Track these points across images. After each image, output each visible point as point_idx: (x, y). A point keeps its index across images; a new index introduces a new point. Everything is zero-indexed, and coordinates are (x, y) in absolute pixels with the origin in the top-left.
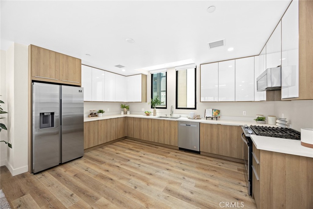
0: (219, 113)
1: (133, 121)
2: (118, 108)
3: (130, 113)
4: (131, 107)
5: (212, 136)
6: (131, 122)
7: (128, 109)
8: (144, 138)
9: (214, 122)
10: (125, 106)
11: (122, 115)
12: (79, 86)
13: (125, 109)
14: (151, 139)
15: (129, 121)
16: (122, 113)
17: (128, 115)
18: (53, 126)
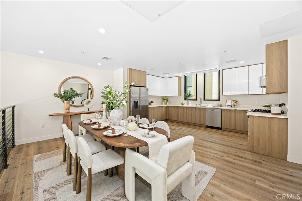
0: (236, 103)
1: (172, 109)
2: (160, 100)
3: (169, 104)
4: (169, 99)
5: (230, 118)
6: (171, 110)
7: (167, 100)
8: (181, 119)
9: (233, 108)
10: (165, 99)
11: (164, 105)
12: (146, 87)
13: (165, 101)
14: (186, 120)
15: (169, 109)
16: (164, 103)
17: (168, 105)
18: (137, 108)
